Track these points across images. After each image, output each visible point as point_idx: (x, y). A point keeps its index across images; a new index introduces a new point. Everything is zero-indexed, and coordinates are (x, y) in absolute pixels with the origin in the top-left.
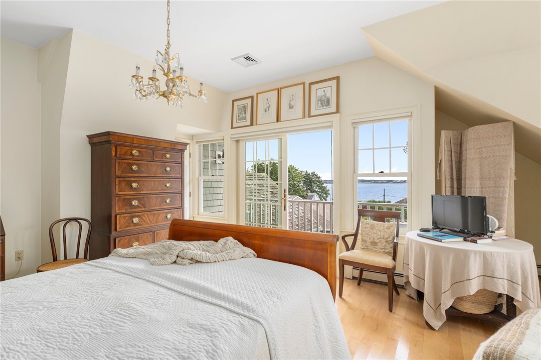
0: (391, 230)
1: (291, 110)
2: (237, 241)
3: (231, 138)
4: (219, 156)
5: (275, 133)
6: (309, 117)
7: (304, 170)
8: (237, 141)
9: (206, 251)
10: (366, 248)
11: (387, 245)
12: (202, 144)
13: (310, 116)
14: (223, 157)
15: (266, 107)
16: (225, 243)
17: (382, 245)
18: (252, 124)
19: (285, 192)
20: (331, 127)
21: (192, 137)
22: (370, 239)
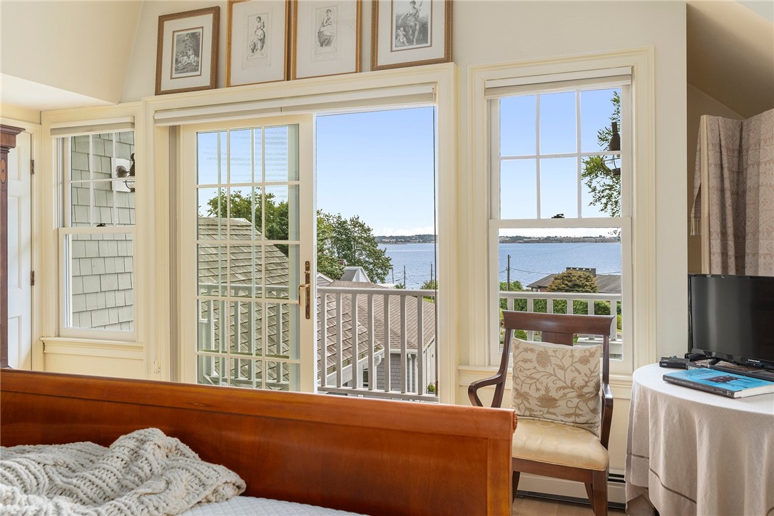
0: (592, 365)
1: (326, 49)
2: (175, 441)
3: (156, 121)
4: (121, 172)
5: (281, 109)
6: (373, 69)
7: (334, 213)
8: (174, 131)
9: (63, 492)
10: (527, 413)
11: (583, 406)
12: (69, 136)
13: (375, 67)
14: (132, 173)
15: (255, 39)
16: (136, 454)
17: (570, 404)
18: (215, 84)
19: (308, 268)
20: (431, 97)
21: (39, 116)
22: (538, 390)
